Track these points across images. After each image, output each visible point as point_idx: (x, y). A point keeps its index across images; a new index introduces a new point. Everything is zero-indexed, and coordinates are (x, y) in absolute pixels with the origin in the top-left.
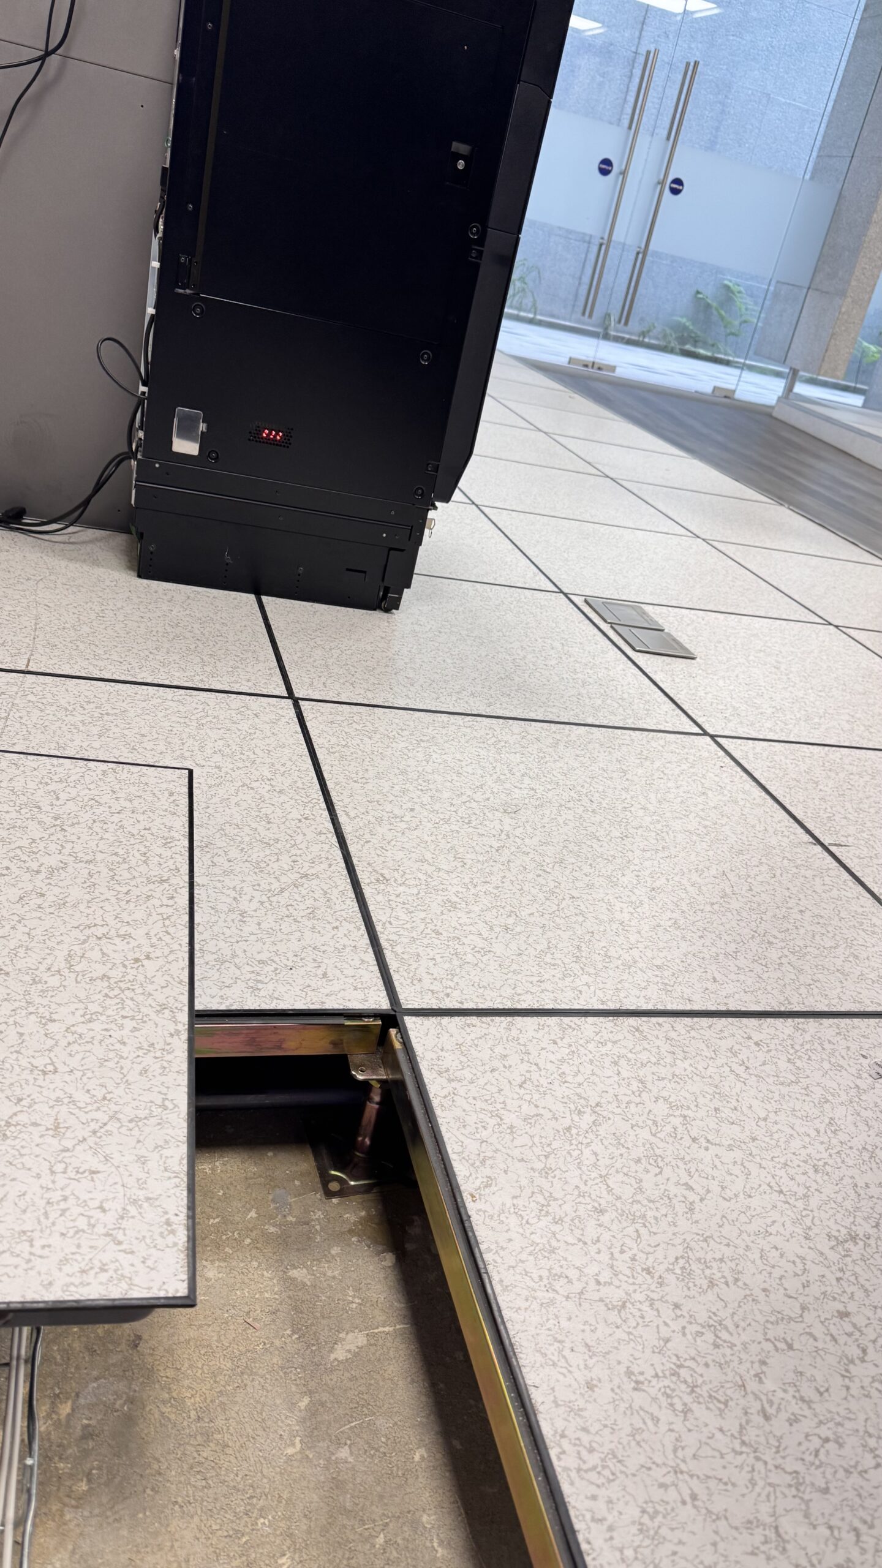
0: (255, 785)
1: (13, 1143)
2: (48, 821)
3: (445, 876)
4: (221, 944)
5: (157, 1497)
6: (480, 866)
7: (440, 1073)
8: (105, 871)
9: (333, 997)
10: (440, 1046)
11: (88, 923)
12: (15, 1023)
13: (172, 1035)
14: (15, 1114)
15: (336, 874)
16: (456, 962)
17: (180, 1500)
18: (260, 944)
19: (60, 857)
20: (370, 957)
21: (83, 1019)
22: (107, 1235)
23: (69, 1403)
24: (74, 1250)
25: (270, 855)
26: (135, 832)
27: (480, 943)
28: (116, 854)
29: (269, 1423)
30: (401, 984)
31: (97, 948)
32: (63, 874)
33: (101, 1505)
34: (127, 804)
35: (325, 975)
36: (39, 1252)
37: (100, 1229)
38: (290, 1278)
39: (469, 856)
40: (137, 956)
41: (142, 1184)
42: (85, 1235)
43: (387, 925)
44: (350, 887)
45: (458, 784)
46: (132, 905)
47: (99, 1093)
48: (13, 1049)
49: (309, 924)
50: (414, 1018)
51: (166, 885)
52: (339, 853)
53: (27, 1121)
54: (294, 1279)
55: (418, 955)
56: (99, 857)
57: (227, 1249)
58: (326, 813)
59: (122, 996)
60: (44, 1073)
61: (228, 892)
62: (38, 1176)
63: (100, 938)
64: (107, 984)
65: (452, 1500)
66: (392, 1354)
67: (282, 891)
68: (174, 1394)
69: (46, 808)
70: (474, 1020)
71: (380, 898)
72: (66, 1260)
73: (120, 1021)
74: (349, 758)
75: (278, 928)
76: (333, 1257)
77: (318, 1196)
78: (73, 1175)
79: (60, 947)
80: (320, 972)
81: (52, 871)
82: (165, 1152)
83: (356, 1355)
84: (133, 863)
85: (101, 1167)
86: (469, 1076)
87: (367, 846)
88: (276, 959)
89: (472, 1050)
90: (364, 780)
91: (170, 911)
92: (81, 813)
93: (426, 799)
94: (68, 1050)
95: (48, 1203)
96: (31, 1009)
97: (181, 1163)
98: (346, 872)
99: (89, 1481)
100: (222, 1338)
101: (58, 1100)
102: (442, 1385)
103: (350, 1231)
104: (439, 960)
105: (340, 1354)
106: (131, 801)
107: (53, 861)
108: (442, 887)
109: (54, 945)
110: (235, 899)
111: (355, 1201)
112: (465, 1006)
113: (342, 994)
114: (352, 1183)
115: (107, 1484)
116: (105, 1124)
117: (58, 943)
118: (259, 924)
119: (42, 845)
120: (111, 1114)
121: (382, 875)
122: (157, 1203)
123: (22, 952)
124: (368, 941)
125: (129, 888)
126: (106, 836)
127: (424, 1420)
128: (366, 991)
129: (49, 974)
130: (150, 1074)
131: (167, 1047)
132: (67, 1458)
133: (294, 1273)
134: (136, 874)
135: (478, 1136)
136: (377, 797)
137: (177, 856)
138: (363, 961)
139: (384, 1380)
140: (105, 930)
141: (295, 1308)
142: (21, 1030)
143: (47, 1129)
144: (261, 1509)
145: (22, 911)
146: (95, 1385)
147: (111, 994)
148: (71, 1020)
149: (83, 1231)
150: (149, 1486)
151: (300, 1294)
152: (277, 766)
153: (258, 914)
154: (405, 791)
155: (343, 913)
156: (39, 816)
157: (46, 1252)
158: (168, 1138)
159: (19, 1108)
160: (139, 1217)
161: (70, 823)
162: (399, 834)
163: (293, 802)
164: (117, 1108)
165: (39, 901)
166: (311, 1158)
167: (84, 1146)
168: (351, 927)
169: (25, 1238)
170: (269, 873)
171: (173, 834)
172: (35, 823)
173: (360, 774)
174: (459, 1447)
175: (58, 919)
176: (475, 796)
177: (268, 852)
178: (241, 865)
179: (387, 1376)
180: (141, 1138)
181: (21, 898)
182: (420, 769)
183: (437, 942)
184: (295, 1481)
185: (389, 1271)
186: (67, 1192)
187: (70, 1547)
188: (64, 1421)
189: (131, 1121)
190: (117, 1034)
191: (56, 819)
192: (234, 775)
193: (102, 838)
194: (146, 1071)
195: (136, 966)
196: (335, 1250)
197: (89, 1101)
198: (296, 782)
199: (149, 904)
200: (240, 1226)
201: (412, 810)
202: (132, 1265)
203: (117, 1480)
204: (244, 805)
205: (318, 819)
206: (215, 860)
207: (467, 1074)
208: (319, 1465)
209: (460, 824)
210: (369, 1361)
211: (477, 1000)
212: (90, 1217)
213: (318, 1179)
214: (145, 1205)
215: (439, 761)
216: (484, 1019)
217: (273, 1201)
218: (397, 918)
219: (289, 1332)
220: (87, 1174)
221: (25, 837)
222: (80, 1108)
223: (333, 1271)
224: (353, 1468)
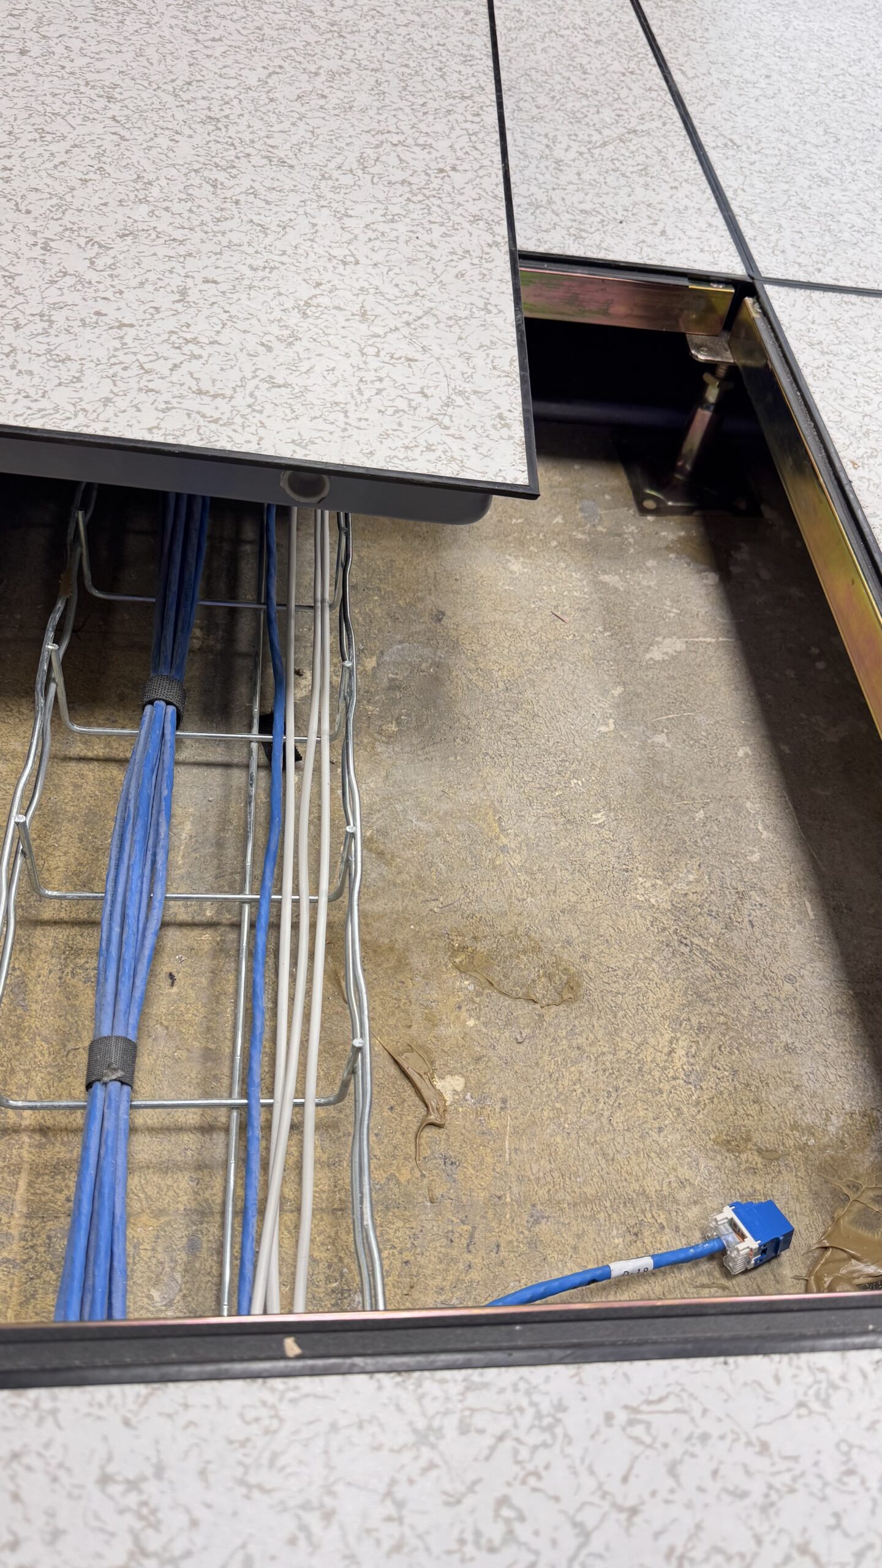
0: (563, 32)
1: (315, 322)
2: (324, 26)
3: (814, 150)
4: (534, 189)
5: (468, 746)
6: (858, 144)
7: (811, 345)
8: (395, 82)
9: (675, 256)
10: (810, 318)
11: (381, 128)
12: (306, 214)
13: (489, 245)
14: (315, 296)
15: (672, 134)
16: (828, 238)
17: (490, 752)
18: (581, 195)
19: (340, 62)
20: (719, 221)
21: (383, 219)
22: (431, 418)
23: (374, 658)
24: (396, 427)
25: (589, 106)
26: (427, 46)
27: (859, 222)
28: (407, 66)
29: (581, 703)
30: (760, 252)
31: (393, 154)
32: (346, 80)
33: (412, 745)
34: (416, 18)
35: (663, 233)
36: (355, 423)
37: (422, 411)
38: (601, 582)
39: (843, 132)
40: (441, 166)
41: (467, 378)
42: (406, 416)
43: (739, 191)
44: (690, 148)
45: (827, 55)
46: (430, 118)
47: (411, 289)
48: (306, 237)
49: (642, 180)
50: (776, 288)
51: (469, 102)
52: (676, 112)
53: (328, 304)
54: (605, 584)
55: (780, 226)
56: (387, 66)
57: (532, 548)
58: (657, 70)
59: (427, 202)
60: (345, 263)
61: (539, 139)
62: (347, 355)
63: (396, 145)
64: (408, 189)
65: (779, 794)
66: (713, 661)
67: (604, 144)
68: (481, 666)
69: (319, 13)
70: (853, 298)
71: (728, 163)
72: (388, 435)
73: (427, 226)
74: (683, 15)
75: (602, 180)
76: (648, 569)
77: (631, 512)
78: (387, 359)
79: (350, 148)
80: (657, 229)
81: (332, 75)
82: (492, 352)
83: (673, 658)
84: (428, 76)
85: (418, 356)
86: (847, 352)
87: (710, 109)
88: (602, 211)
89: (852, 328)
90: (704, 40)
91: (476, 127)
92: (362, 22)
93: (786, 67)
94: (370, 245)
95: (361, 380)
96: (322, 203)
97: (511, 365)
98: (684, 132)
99: (398, 724)
100: (529, 625)
101: (362, 289)
102: (769, 697)
103: (668, 548)
104: (806, 233)
105: (656, 654)
106: (419, 15)
107: (334, 65)
108: (808, 160)
109: (343, 145)
110: (547, 146)
111: (673, 521)
112: (842, 283)
113: (685, 254)
114: (670, 503)
115: (417, 728)
116: (420, 318)
117: (347, 144)
118: (579, 174)
119: (318, 50)
120: (426, 309)
121: (731, 140)
122: (487, 397)
123: (306, 149)
124: (716, 206)
125: (424, 100)
126: (393, 47)
127: (749, 723)
128: (716, 255)
129: (340, 172)
130: (467, 277)
131: (485, 256)
132: (375, 703)
133: (606, 578)
134: (433, 88)
135: (860, 410)
136: (721, 59)
137: (481, 75)
138: (710, 225)
139: (705, 683)
140: (401, 138)
141: (607, 609)
142: (314, 221)
143: (353, 315)
144: (574, 772)
145: (303, 110)
146: (399, 647)
147: (415, 199)
148: (369, 219)
149: (403, 411)
150: (460, 736)
151: (612, 597)
152: (591, 16)
153: (576, 163)
154: (758, 56)
155: (683, 174)
156: (312, 20)
157: (363, 424)
158: (494, 339)
159: (317, 291)
160: (466, 407)
161: (349, 30)
162: (753, 101)
163: (614, 54)
164: (433, 305)
165: (322, 102)
166: (623, 474)
167: (396, 335)
168: (694, 189)
169: (337, 408)
170: (587, 124)
171: (472, 52)
172: (308, 26)
173: (699, 33)
174: (787, 751)
175: (346, 122)
176: (850, 70)
177: (585, 102)
178: (552, 112)
179: (707, 680)
180: (464, 336)
181: (299, 97)
182: (777, 35)
183: (803, 215)
184: (609, 754)
185: (711, 589)
186: (382, 374)
187: (383, 773)
188: (370, 673)
189: (450, 318)
190: (425, 237)
191: (332, 25)
192: (538, 20)
193: (388, 49)
194: (463, 275)
195: (441, 175)
196: (650, 563)
197: (399, 294)
198: (616, 34)
199: (449, 117)
200: (545, 529)
201: (768, 77)
202: (463, 449)
203: (427, 727)
204: (552, 52)
205: (647, 74)
206: (521, 104)
207: (846, 349)
208: (634, 745)
209: (831, 97)
210: (689, 665)
211: (857, 279)
212: (410, 400)
213: (630, 496)
214: (473, 397)
215: (802, 28)
216: (866, 299)
217: (581, 510)
218: (752, 186)
219: (600, 628)
220: (403, 360)
221: (298, 39)
222: (389, 300)
223: (649, 581)
224: (671, 752)
